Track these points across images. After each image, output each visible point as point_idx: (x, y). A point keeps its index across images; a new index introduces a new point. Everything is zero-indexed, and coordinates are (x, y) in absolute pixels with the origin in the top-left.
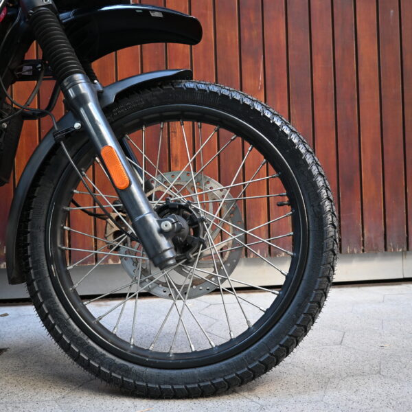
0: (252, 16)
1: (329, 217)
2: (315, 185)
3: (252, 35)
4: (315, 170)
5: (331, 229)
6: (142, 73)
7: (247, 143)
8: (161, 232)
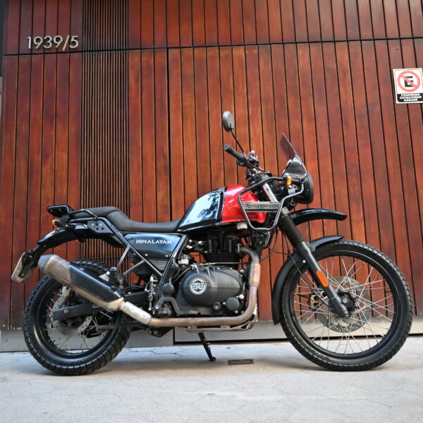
0: (354, 180)
1: (409, 297)
2: (402, 284)
3: (355, 190)
4: (401, 278)
5: (410, 302)
6: (324, 237)
7: (370, 266)
8: (343, 303)
